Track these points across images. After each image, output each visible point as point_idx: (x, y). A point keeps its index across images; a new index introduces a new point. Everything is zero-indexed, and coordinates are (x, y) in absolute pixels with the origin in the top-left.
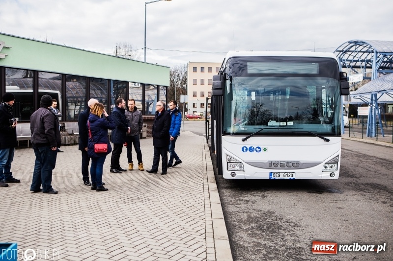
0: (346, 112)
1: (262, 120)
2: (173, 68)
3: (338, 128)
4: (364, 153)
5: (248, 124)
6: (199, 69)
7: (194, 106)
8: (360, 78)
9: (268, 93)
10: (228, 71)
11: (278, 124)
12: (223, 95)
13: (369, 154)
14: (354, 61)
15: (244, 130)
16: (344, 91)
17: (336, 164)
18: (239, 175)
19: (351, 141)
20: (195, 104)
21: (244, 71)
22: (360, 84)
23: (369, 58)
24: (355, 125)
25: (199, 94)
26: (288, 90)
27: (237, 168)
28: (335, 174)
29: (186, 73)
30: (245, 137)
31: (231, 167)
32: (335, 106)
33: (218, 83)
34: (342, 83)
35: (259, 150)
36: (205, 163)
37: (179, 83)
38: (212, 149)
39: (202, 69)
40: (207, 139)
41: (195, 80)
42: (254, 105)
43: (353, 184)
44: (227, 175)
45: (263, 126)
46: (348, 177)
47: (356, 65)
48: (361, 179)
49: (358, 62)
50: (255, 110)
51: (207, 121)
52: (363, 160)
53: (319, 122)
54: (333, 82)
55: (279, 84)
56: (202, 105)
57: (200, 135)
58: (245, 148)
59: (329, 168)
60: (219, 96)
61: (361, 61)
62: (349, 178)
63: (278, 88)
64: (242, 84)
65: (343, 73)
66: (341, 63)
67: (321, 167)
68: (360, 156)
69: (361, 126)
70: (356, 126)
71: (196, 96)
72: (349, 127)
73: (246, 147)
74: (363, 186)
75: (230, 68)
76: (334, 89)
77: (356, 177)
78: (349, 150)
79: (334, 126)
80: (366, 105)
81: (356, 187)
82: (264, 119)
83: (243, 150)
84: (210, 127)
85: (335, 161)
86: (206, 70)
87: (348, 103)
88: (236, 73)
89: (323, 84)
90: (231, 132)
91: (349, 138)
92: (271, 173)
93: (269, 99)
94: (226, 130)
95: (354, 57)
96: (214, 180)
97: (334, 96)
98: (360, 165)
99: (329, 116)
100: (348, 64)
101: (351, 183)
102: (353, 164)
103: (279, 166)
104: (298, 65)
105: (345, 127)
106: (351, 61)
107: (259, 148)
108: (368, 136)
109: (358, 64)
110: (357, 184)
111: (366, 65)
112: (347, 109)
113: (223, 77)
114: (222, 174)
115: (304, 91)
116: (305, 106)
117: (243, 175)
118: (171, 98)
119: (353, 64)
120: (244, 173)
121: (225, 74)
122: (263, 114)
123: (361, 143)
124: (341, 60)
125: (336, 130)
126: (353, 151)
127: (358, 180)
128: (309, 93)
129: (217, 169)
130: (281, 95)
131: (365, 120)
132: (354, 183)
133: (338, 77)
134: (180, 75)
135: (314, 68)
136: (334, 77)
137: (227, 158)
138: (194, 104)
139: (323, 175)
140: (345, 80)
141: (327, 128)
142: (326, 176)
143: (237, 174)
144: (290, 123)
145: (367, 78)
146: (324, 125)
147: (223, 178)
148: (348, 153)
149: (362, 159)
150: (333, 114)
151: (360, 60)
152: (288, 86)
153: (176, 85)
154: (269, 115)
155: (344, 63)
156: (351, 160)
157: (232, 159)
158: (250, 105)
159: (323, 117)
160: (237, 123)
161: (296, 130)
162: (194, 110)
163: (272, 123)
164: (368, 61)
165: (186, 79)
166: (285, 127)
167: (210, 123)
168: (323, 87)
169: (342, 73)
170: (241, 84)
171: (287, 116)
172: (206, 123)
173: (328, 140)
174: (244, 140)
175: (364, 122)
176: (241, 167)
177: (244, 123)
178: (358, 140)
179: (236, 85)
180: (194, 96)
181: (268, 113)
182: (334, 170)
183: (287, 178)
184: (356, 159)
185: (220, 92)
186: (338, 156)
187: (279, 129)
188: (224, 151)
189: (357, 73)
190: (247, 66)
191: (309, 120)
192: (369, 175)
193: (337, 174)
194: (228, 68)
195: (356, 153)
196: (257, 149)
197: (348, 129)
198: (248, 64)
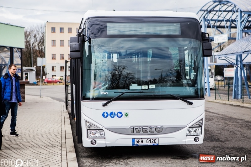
0: (212, 73)
1: (125, 84)
2: (29, 28)
3: (201, 91)
4: (230, 116)
5: (109, 88)
6: (57, 30)
7: (53, 69)
8: (225, 39)
9: (131, 55)
10: (86, 32)
11: (139, 87)
12: (82, 57)
13: (235, 117)
14: (219, 21)
15: (106, 95)
16: (206, 52)
17: (200, 128)
18: (100, 143)
19: (217, 104)
20: (55, 68)
21: (104, 32)
22: (226, 44)
23: (233, 18)
24: (222, 86)
25: (58, 57)
26: (150, 52)
27: (98, 135)
28: (200, 138)
29: (43, 34)
30: (105, 102)
31: (92, 135)
32: (198, 68)
33: (76, 45)
34: (204, 44)
35: (121, 115)
36: (63, 131)
37: (36, 45)
38: (71, 115)
39: (61, 29)
40: (67, 105)
41: (54, 42)
42: (116, 67)
43: (218, 149)
44: (87, 143)
45: (124, 90)
46: (213, 141)
47: (221, 25)
48: (227, 142)
49: (222, 22)
50: (117, 73)
51: (66, 86)
52: (229, 123)
53: (182, 85)
54: (195, 43)
55: (141, 45)
56: (62, 68)
57: (60, 100)
58: (105, 114)
59: (193, 133)
60: (77, 58)
61: (226, 21)
62: (215, 142)
63: (140, 49)
64: (102, 46)
65: (206, 33)
66: (206, 23)
67: (185, 131)
68: (226, 119)
69: (227, 88)
70: (222, 88)
71: (55, 59)
72: (215, 89)
73: (107, 113)
74: (229, 150)
75: (88, 29)
76: (196, 51)
77: (221, 141)
78: (215, 113)
79: (198, 89)
80: (231, 66)
81: (221, 152)
82: (127, 82)
83: (103, 116)
84: (70, 92)
85: (199, 125)
86: (66, 30)
87: (214, 65)
88: (95, 35)
89: (185, 45)
90: (91, 97)
91: (215, 101)
92: (133, 140)
93: (132, 61)
94: (85, 95)
95: (219, 16)
96: (73, 149)
97: (197, 57)
98: (226, 128)
99: (192, 78)
100: (213, 24)
101: (216, 148)
102: (219, 127)
103: (141, 132)
104: (160, 26)
105: (211, 89)
106: (215, 21)
107: (121, 113)
108: (235, 98)
109: (223, 24)
110: (222, 149)
111: (230, 25)
112: (213, 71)
113: (81, 38)
114: (82, 142)
115: (166, 52)
116: (169, 68)
117: (104, 142)
118: (28, 61)
119: (218, 24)
120: (105, 141)
121: (83, 35)
122: (126, 77)
123: (227, 106)
124: (205, 20)
125: (199, 93)
126: (219, 114)
127: (223, 144)
128: (171, 54)
129: (76, 137)
130: (143, 57)
131: (231, 81)
132: (219, 147)
133: (200, 38)
134: (37, 36)
135: (175, 29)
136: (197, 38)
137: (86, 125)
138: (53, 68)
139: (187, 140)
140: (207, 41)
141: (190, 91)
142: (190, 141)
143: (97, 142)
144: (152, 87)
145: (232, 39)
146: (188, 87)
147: (83, 147)
148: (214, 116)
149: (227, 122)
150: (196, 76)
151: (225, 19)
152: (149, 48)
153: (32, 46)
154: (132, 78)
155: (209, 23)
156: (216, 123)
157: (92, 126)
158: (111, 68)
159: (186, 79)
160: (97, 87)
161: (160, 94)
162: (54, 73)
163: (133, 87)
164: (232, 21)
165: (44, 41)
166: (146, 91)
167: (70, 88)
168: (185, 48)
169: (204, 34)
170: (100, 46)
171: (149, 79)
172: (66, 88)
173: (191, 104)
174: (104, 105)
175: (230, 83)
176: (101, 134)
177: (105, 87)
178: (224, 102)
179: (95, 47)
180: (53, 58)
181: (131, 76)
182: (198, 134)
183: (150, 144)
184: (221, 123)
185: (78, 54)
186: (202, 120)
187: (140, 92)
188: (84, 118)
189: (222, 33)
190: (106, 27)
191: (173, 82)
192: (235, 139)
193: (201, 138)
194: (86, 29)
195: (222, 116)
196: (119, 115)
197: (214, 91)
198: (108, 25)
